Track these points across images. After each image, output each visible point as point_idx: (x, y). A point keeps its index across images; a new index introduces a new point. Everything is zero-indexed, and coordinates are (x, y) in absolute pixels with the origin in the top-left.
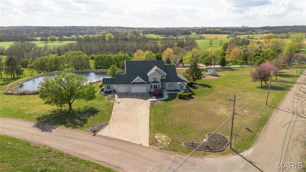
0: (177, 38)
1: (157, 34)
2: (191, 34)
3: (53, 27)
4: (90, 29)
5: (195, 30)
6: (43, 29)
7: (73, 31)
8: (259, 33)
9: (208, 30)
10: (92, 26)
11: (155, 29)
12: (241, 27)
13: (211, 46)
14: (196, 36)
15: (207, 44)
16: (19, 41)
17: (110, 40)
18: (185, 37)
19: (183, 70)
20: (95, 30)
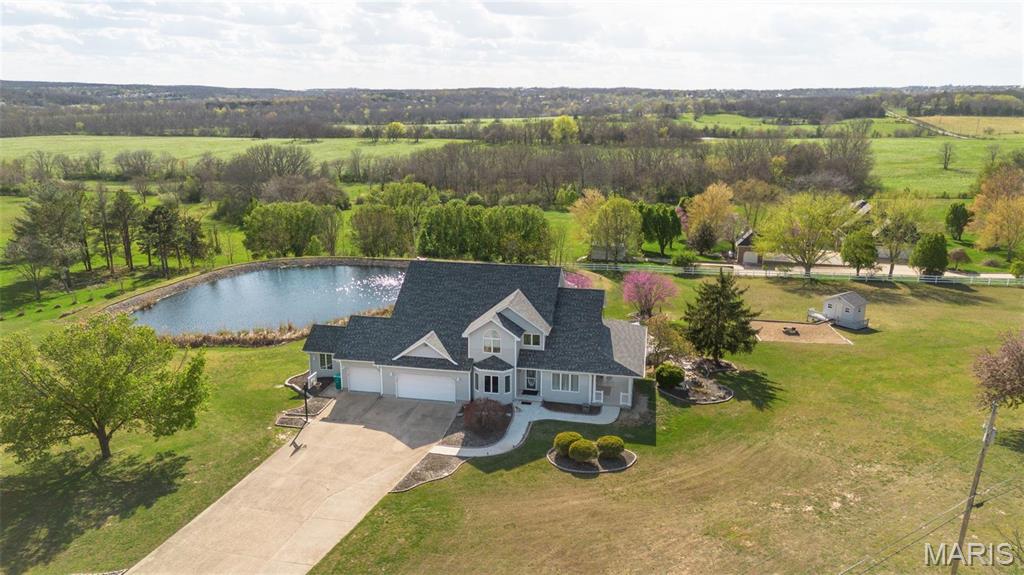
0: (819, 130)
1: (747, 115)
2: (884, 112)
3: (423, 92)
4: (529, 98)
5: (904, 97)
6: (390, 98)
7: (474, 103)
9: (957, 101)
10: (538, 87)
11: (749, 96)
13: (946, 168)
14: (904, 122)
15: (929, 159)
16: (304, 137)
17: (564, 137)
19: (750, 278)
20: (545, 99)
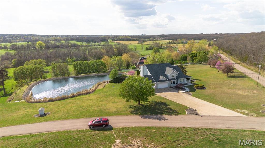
0: (99, 44)
2: (107, 40)
5: (110, 37)
8: (158, 39)
9: (120, 38)
12: (141, 35)
13: (135, 50)
14: (113, 42)
18: (105, 43)
